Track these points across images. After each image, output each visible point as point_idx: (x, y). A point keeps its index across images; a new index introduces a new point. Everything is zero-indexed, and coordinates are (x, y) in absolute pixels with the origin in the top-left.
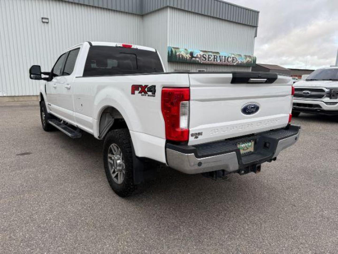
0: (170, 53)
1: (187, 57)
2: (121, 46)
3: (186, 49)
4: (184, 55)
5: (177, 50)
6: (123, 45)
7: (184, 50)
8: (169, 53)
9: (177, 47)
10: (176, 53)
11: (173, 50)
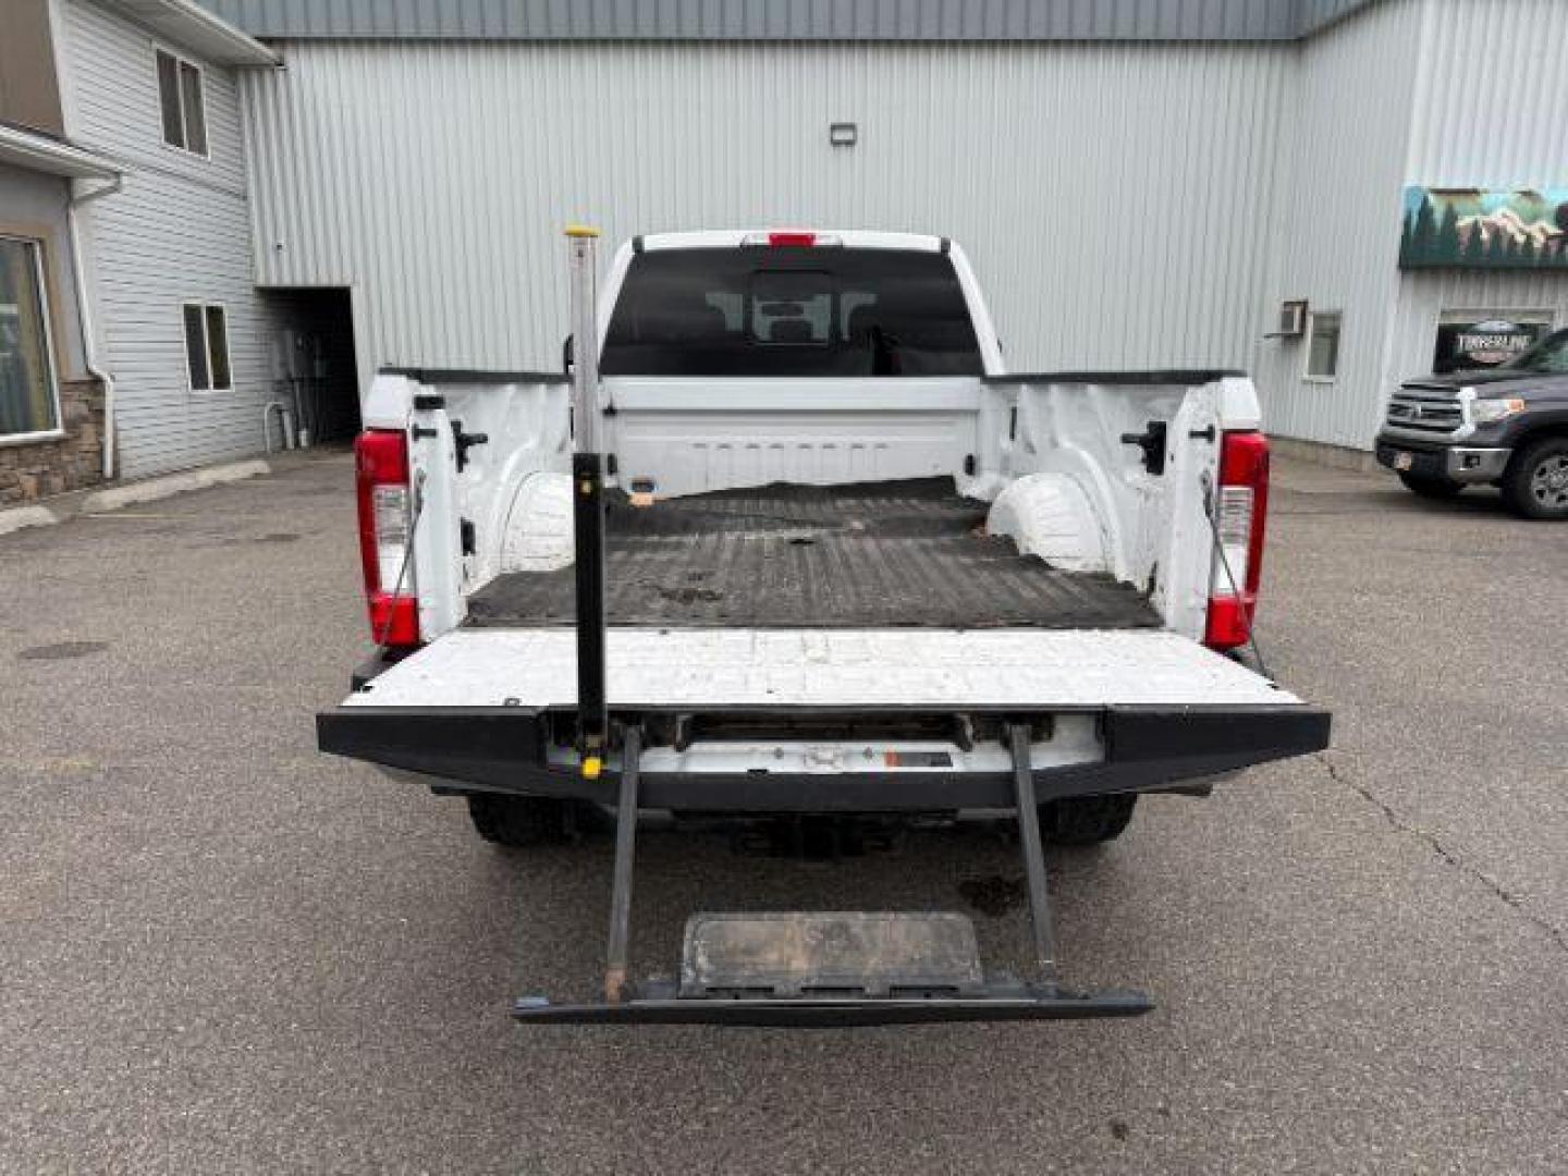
0: (1415, 219)
1: (1529, 237)
2: (766, 241)
3: (1527, 194)
4: (1514, 226)
5: (1460, 204)
7: (1512, 198)
8: (1407, 224)
9: (1470, 185)
10: (1451, 217)
11: (1438, 206)
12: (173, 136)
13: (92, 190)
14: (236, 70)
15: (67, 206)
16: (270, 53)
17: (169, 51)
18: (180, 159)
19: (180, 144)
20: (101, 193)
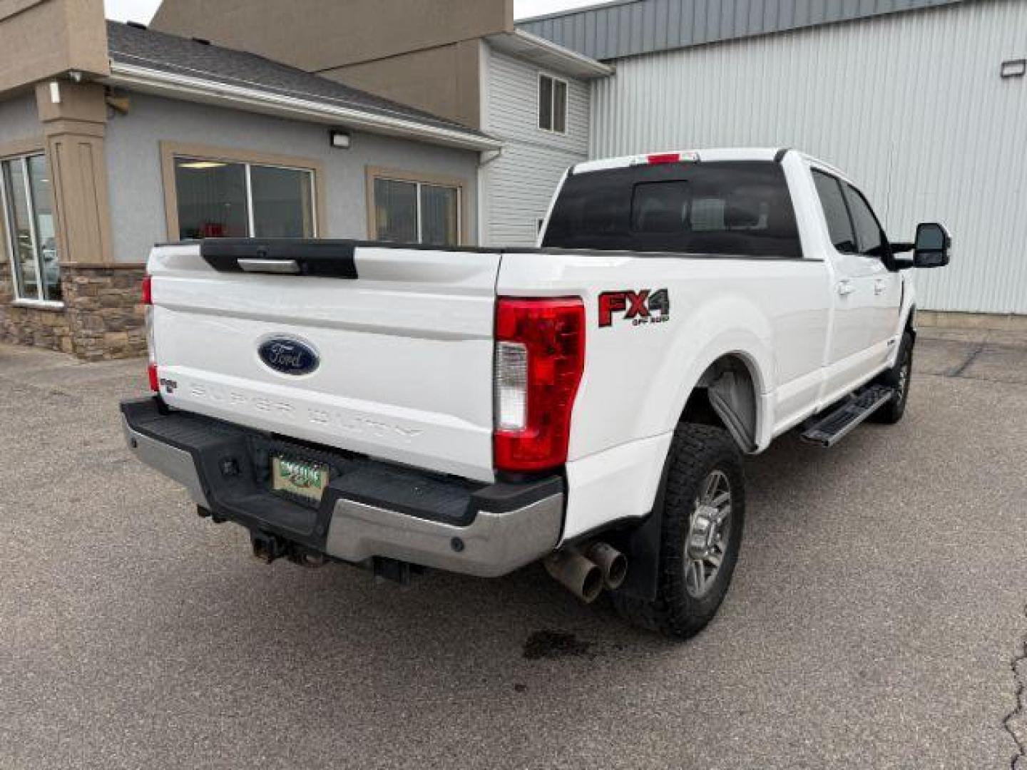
2: (646, 161)
6: (651, 158)
12: (545, 123)
13: (490, 157)
14: (589, 81)
15: (477, 168)
16: (606, 67)
17: (547, 74)
18: (549, 136)
19: (548, 127)
20: (492, 159)
